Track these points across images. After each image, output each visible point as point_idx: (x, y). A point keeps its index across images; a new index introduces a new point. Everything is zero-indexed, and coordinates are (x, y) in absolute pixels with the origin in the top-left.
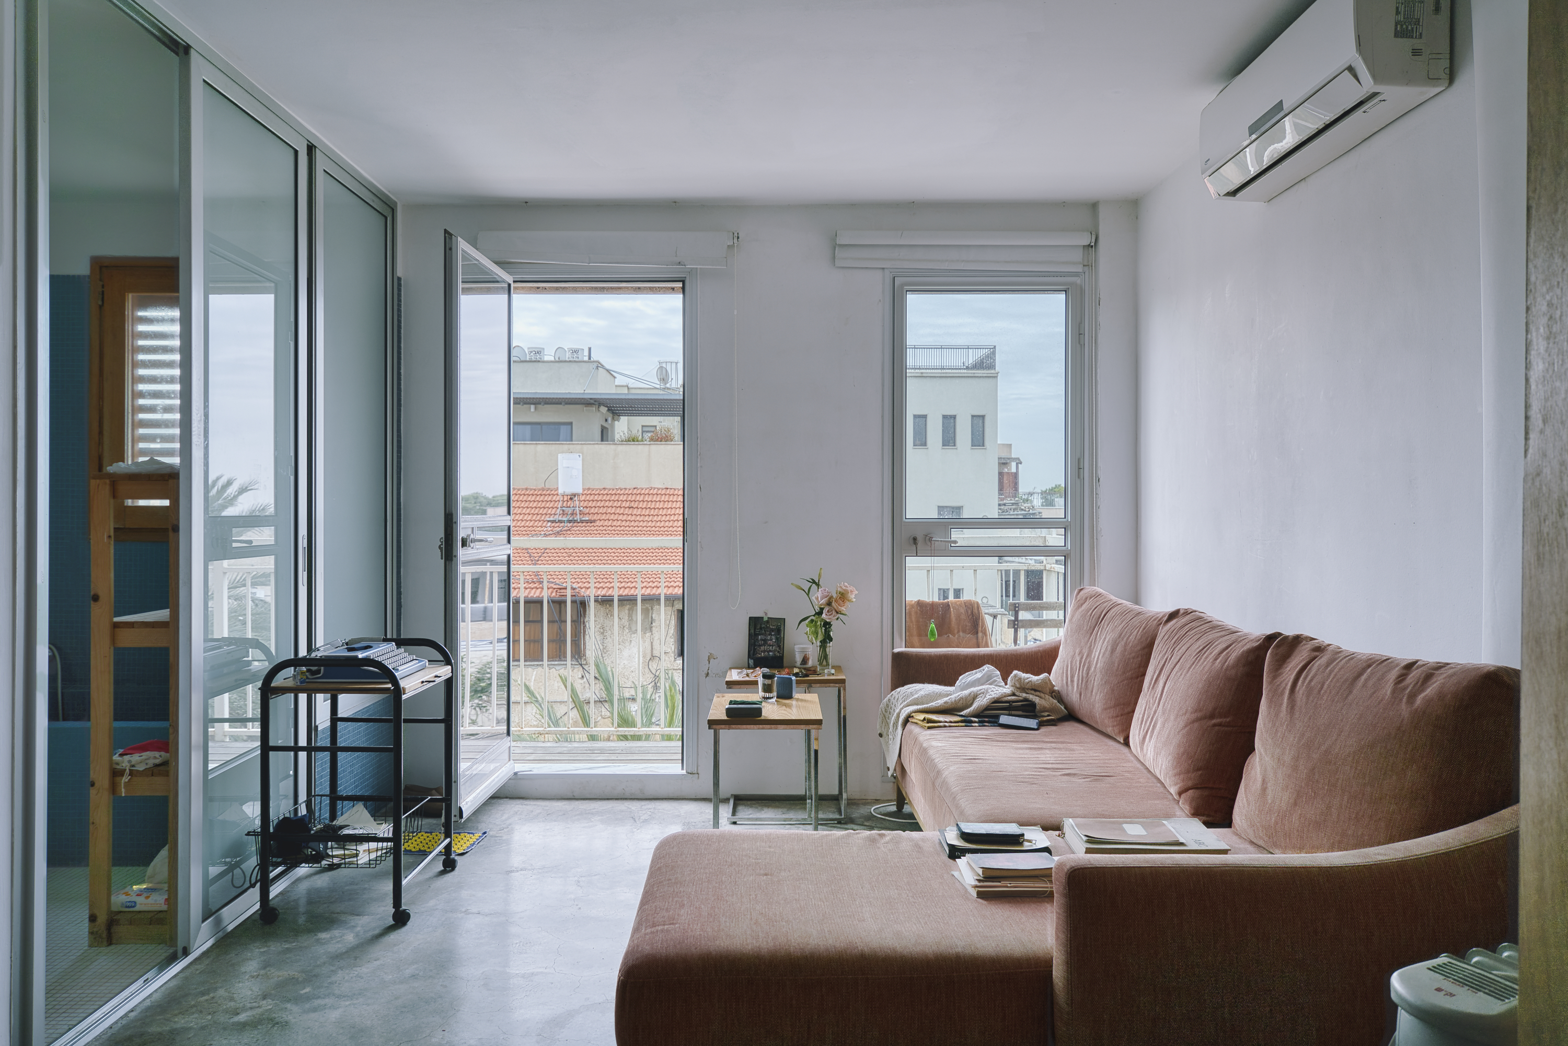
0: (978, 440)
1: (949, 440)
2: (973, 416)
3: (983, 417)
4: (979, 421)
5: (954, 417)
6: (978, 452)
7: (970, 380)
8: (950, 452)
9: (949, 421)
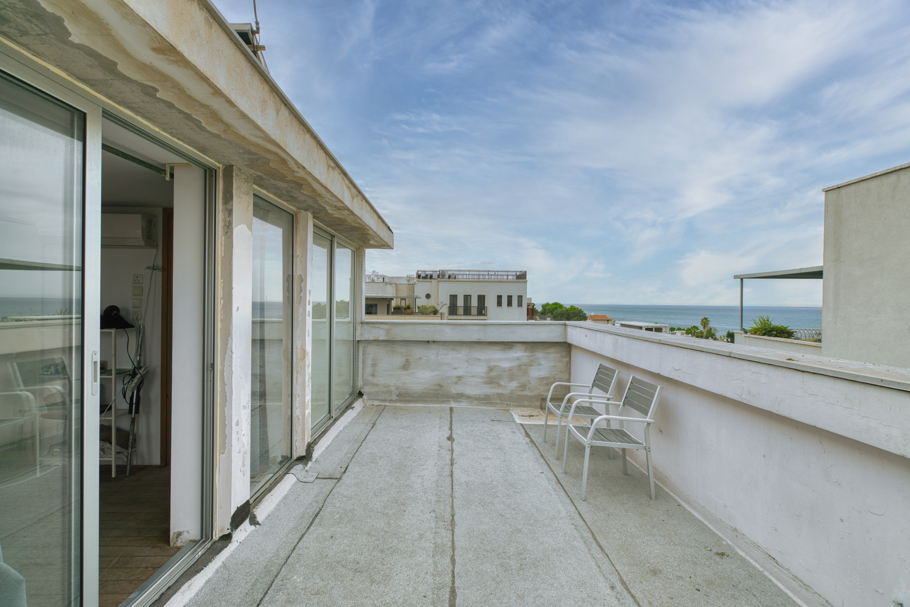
0: (520, 304)
1: (510, 304)
2: (518, 296)
3: (522, 296)
4: (520, 298)
5: (511, 296)
6: (520, 308)
7: (517, 283)
8: (510, 308)
9: (510, 298)
